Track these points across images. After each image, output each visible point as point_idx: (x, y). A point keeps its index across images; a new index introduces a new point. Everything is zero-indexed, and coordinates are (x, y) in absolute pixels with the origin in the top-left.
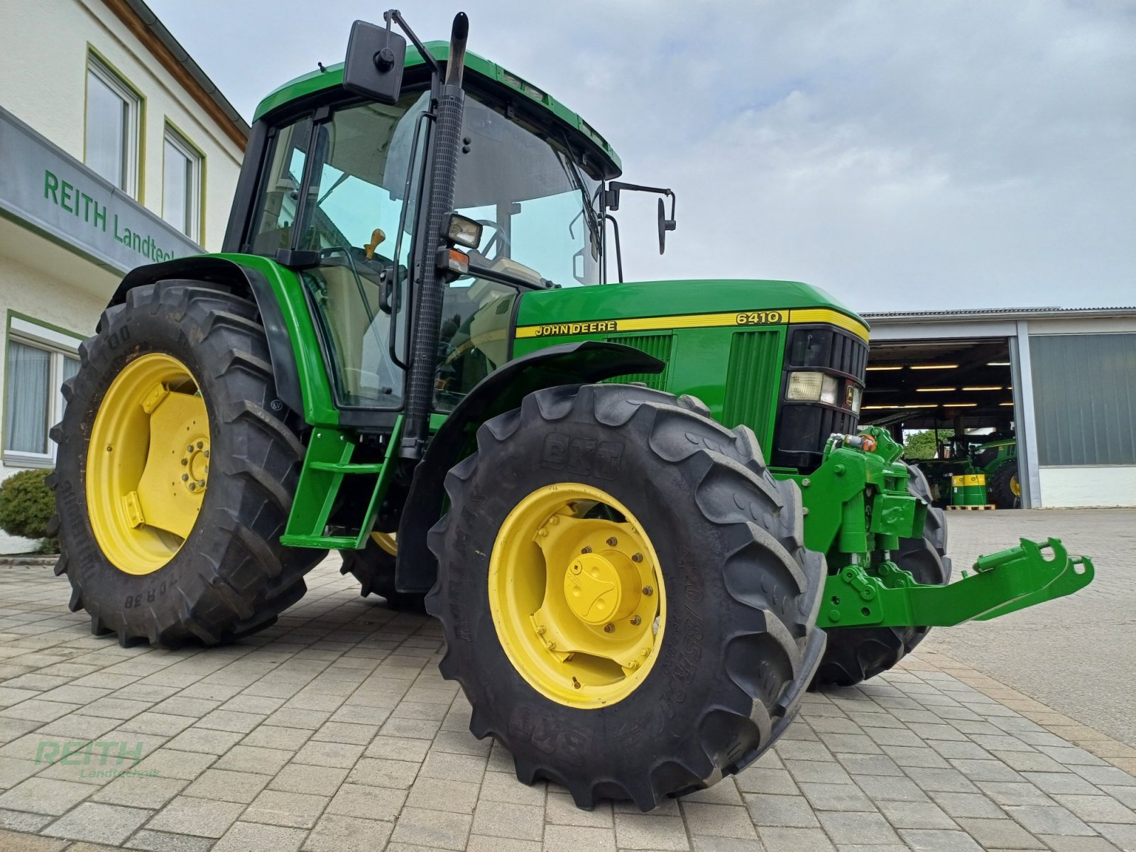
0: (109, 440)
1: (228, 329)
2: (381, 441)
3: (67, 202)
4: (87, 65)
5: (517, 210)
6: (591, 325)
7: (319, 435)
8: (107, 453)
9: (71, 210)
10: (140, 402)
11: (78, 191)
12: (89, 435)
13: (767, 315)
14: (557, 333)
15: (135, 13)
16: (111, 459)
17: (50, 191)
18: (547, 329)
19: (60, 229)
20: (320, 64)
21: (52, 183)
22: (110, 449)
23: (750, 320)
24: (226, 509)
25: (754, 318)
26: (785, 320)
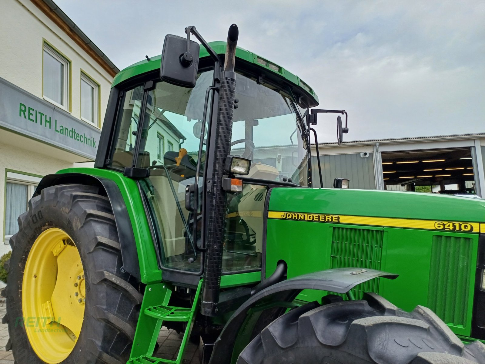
0: (34, 272)
1: (95, 221)
2: (188, 292)
3: (31, 117)
4: (43, 48)
5: (257, 123)
6: (321, 216)
7: (150, 289)
8: (34, 279)
9: (33, 121)
10: (51, 250)
11: (36, 111)
12: (23, 269)
13: (460, 225)
14: (297, 218)
15: (64, 23)
16: (36, 282)
17: (22, 113)
18: (289, 215)
19: (27, 130)
20: (147, 57)
21: (23, 108)
22: (35, 277)
23: (446, 227)
24: (94, 340)
25: (449, 226)
26: (476, 230)
